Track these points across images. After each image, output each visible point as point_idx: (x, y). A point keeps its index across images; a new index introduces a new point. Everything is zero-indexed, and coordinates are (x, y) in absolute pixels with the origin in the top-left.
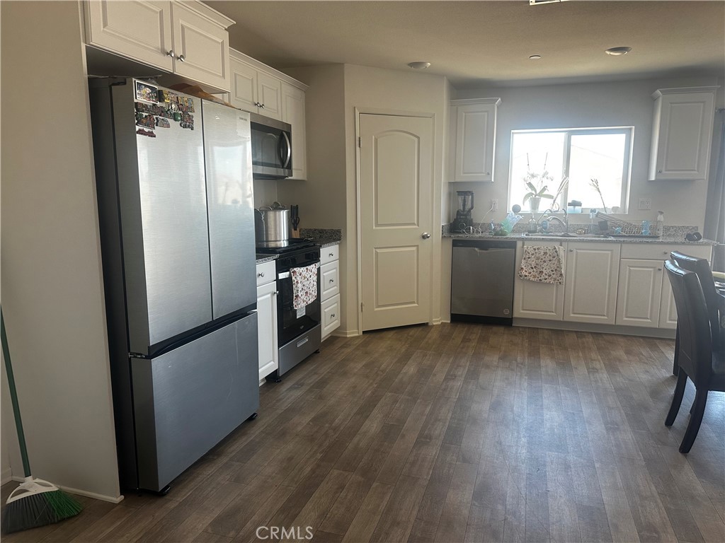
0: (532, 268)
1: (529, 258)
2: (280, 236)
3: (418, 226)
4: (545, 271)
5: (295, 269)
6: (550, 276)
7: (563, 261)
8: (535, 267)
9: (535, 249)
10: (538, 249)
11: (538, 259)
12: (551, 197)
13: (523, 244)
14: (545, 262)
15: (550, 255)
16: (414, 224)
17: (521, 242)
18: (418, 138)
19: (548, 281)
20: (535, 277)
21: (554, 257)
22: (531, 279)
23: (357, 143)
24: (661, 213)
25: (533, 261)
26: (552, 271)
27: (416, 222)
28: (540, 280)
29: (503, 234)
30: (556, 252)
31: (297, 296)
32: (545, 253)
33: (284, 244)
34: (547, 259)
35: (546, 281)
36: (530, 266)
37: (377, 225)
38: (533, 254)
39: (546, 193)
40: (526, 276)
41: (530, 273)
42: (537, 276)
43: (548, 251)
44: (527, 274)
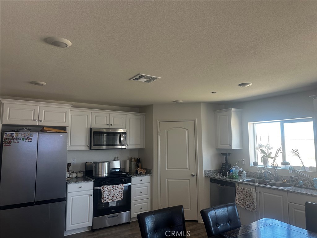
1: (240, 194)
2: (104, 172)
3: (189, 169)
4: (247, 203)
5: (104, 186)
6: (249, 206)
7: (255, 198)
9: (242, 189)
10: (243, 189)
11: (244, 195)
12: (272, 158)
14: (247, 197)
16: (187, 169)
17: (237, 184)
18: (188, 130)
19: (249, 209)
21: (250, 195)
23: (158, 134)
25: (242, 196)
26: (250, 203)
27: (188, 168)
28: (245, 208)
30: (251, 192)
31: (104, 197)
32: (247, 192)
33: (105, 175)
35: (248, 209)
36: (240, 198)
37: (168, 168)
38: (241, 192)
41: (240, 203)
42: (244, 205)
44: (239, 203)
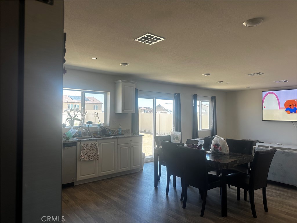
0: (85, 154)
1: (84, 150)
4: (91, 155)
6: (93, 157)
7: (98, 149)
8: (87, 154)
9: (86, 145)
10: (88, 145)
11: (88, 149)
13: (80, 143)
15: (93, 147)
17: (79, 142)
20: (86, 158)
21: (95, 148)
22: (86, 160)
24: (121, 125)
25: (86, 151)
26: (94, 154)
28: (89, 160)
29: (68, 139)
30: (96, 145)
32: (91, 146)
34: (92, 149)
35: (92, 160)
36: (84, 154)
38: (85, 148)
39: (76, 117)
40: (83, 159)
42: (88, 158)
43: (92, 145)
